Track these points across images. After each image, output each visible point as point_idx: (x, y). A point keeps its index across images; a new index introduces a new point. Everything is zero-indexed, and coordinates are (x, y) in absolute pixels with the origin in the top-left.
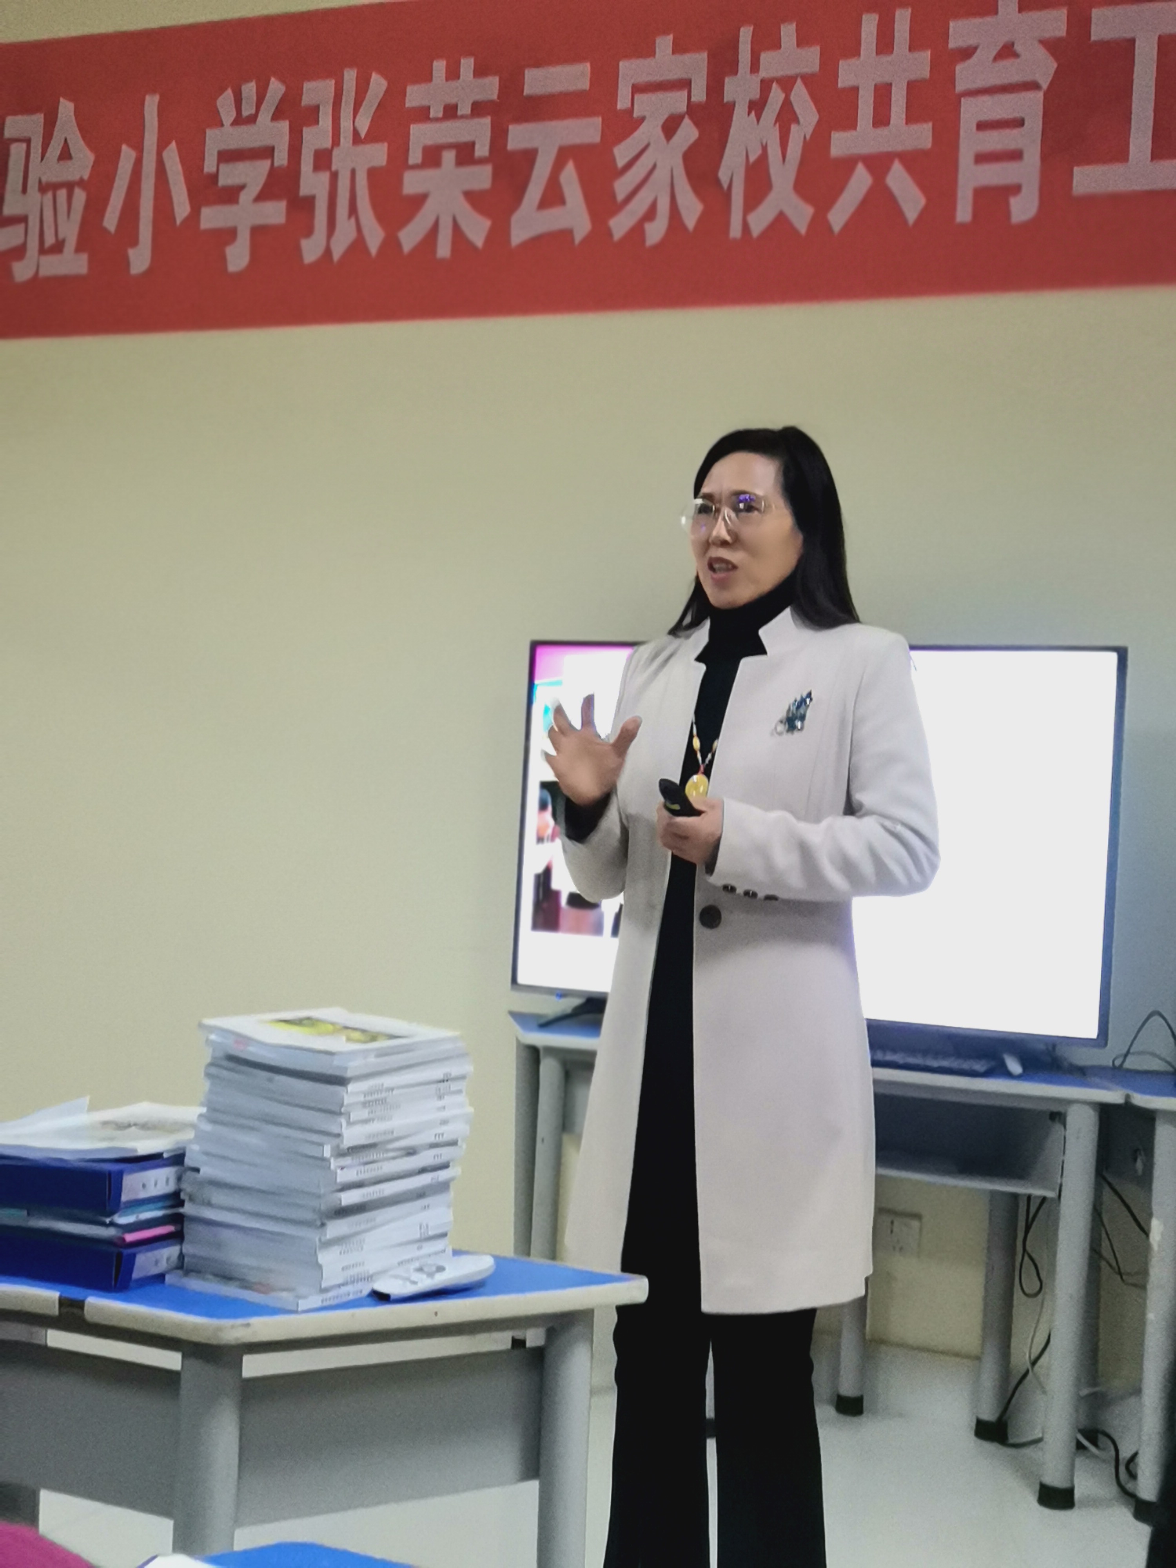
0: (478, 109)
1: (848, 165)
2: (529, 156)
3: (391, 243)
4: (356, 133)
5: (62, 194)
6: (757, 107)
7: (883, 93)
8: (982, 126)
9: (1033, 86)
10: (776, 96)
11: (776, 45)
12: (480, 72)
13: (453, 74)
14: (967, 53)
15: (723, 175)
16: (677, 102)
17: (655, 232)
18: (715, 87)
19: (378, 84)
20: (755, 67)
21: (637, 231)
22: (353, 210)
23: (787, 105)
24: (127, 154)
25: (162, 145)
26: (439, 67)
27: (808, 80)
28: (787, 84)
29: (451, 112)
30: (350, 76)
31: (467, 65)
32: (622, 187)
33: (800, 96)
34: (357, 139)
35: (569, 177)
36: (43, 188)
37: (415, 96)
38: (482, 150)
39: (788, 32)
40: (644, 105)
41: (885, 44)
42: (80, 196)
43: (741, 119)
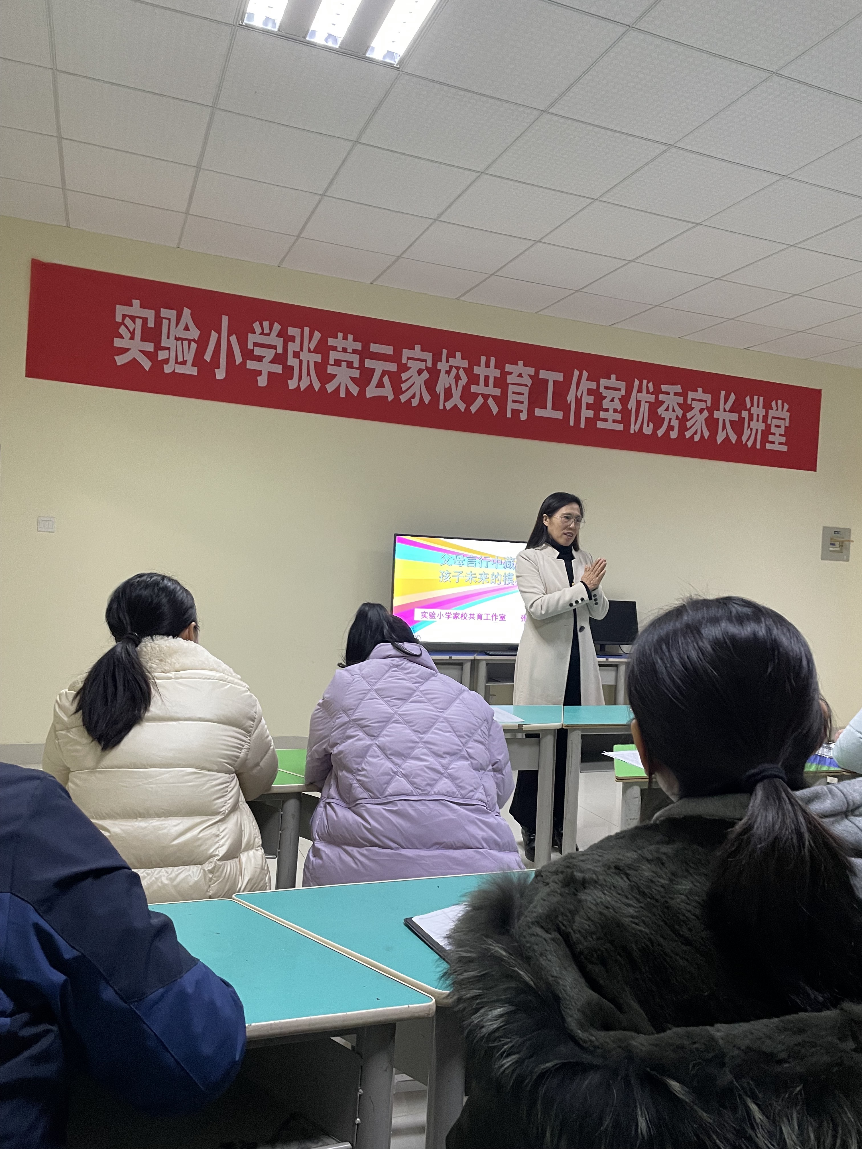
0: (355, 352)
1: (477, 395)
2: (373, 371)
3: (323, 388)
4: (309, 349)
5: (186, 343)
6: (448, 372)
7: (487, 378)
8: (514, 393)
9: (526, 385)
10: (454, 371)
11: (455, 357)
12: (354, 340)
13: (345, 338)
14: (511, 373)
15: (438, 389)
16: (422, 365)
17: (415, 403)
18: (435, 364)
19: (317, 335)
20: (447, 362)
21: (409, 401)
22: (309, 374)
23: (458, 374)
24: (214, 335)
25: (229, 335)
26: (340, 335)
27: (464, 368)
28: (458, 368)
29: (345, 350)
30: (307, 330)
31: (350, 337)
32: (404, 387)
33: (461, 372)
34: (309, 350)
35: (386, 380)
36: (177, 339)
37: (331, 342)
38: (356, 364)
39: (458, 354)
40: (410, 363)
41: (488, 365)
42: (194, 345)
43: (443, 375)
